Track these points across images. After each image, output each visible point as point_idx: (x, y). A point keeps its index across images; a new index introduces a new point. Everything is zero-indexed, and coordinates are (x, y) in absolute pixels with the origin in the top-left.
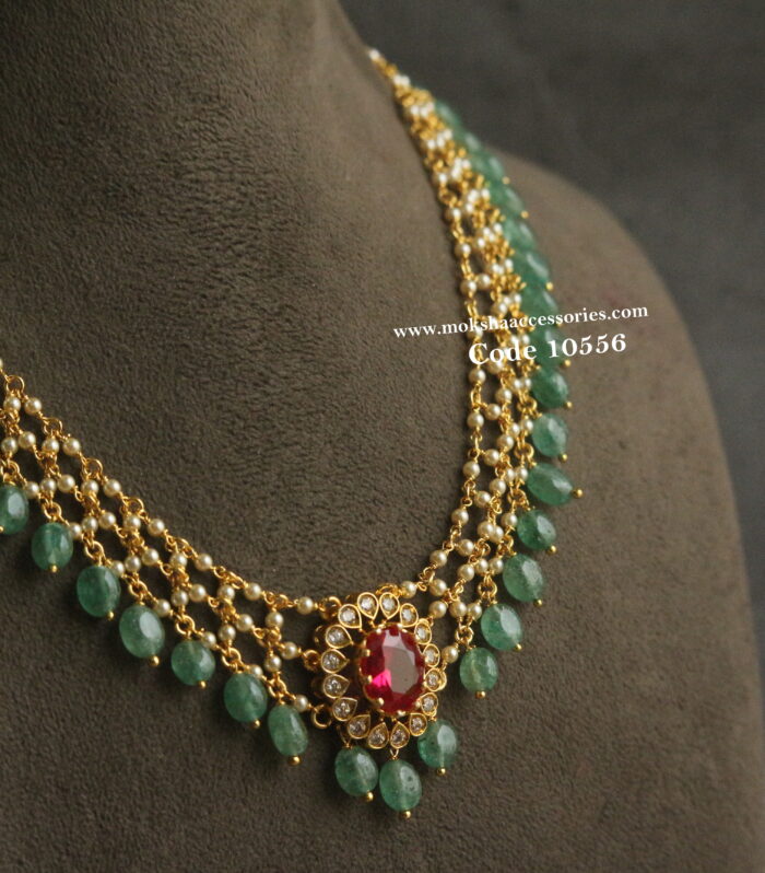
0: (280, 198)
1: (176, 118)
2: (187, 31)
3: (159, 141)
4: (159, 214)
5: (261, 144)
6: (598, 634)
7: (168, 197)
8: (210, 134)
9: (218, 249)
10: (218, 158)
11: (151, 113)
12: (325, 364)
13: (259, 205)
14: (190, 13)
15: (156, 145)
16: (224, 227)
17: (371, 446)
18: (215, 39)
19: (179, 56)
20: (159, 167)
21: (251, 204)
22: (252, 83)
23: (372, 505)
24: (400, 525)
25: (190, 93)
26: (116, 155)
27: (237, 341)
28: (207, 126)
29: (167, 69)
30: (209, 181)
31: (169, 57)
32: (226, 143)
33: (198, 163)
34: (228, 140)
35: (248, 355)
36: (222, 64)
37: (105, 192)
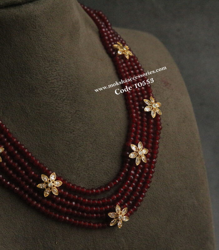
0: (73, 82)
1: (45, 67)
2: (45, 45)
3: (41, 74)
4: (43, 93)
5: (67, 69)
6: (163, 176)
7: (45, 88)
8: (54, 70)
9: (59, 99)
10: (57, 76)
11: (38, 67)
12: (88, 123)
13: (68, 85)
14: (46, 40)
15: (41, 75)
16: (60, 93)
17: (101, 142)
18: (53, 45)
19: (44, 52)
20: (42, 81)
21: (66, 86)
22: (64, 53)
23: (103, 157)
24: (110, 161)
25: (48, 60)
26: (31, 79)
27: (65, 122)
28: (53, 68)
29: (41, 56)
30: (55, 82)
31: (41, 52)
32: (58, 71)
33: (51, 78)
34: (59, 70)
35: (69, 125)
36: (55, 51)
37: (29, 89)
